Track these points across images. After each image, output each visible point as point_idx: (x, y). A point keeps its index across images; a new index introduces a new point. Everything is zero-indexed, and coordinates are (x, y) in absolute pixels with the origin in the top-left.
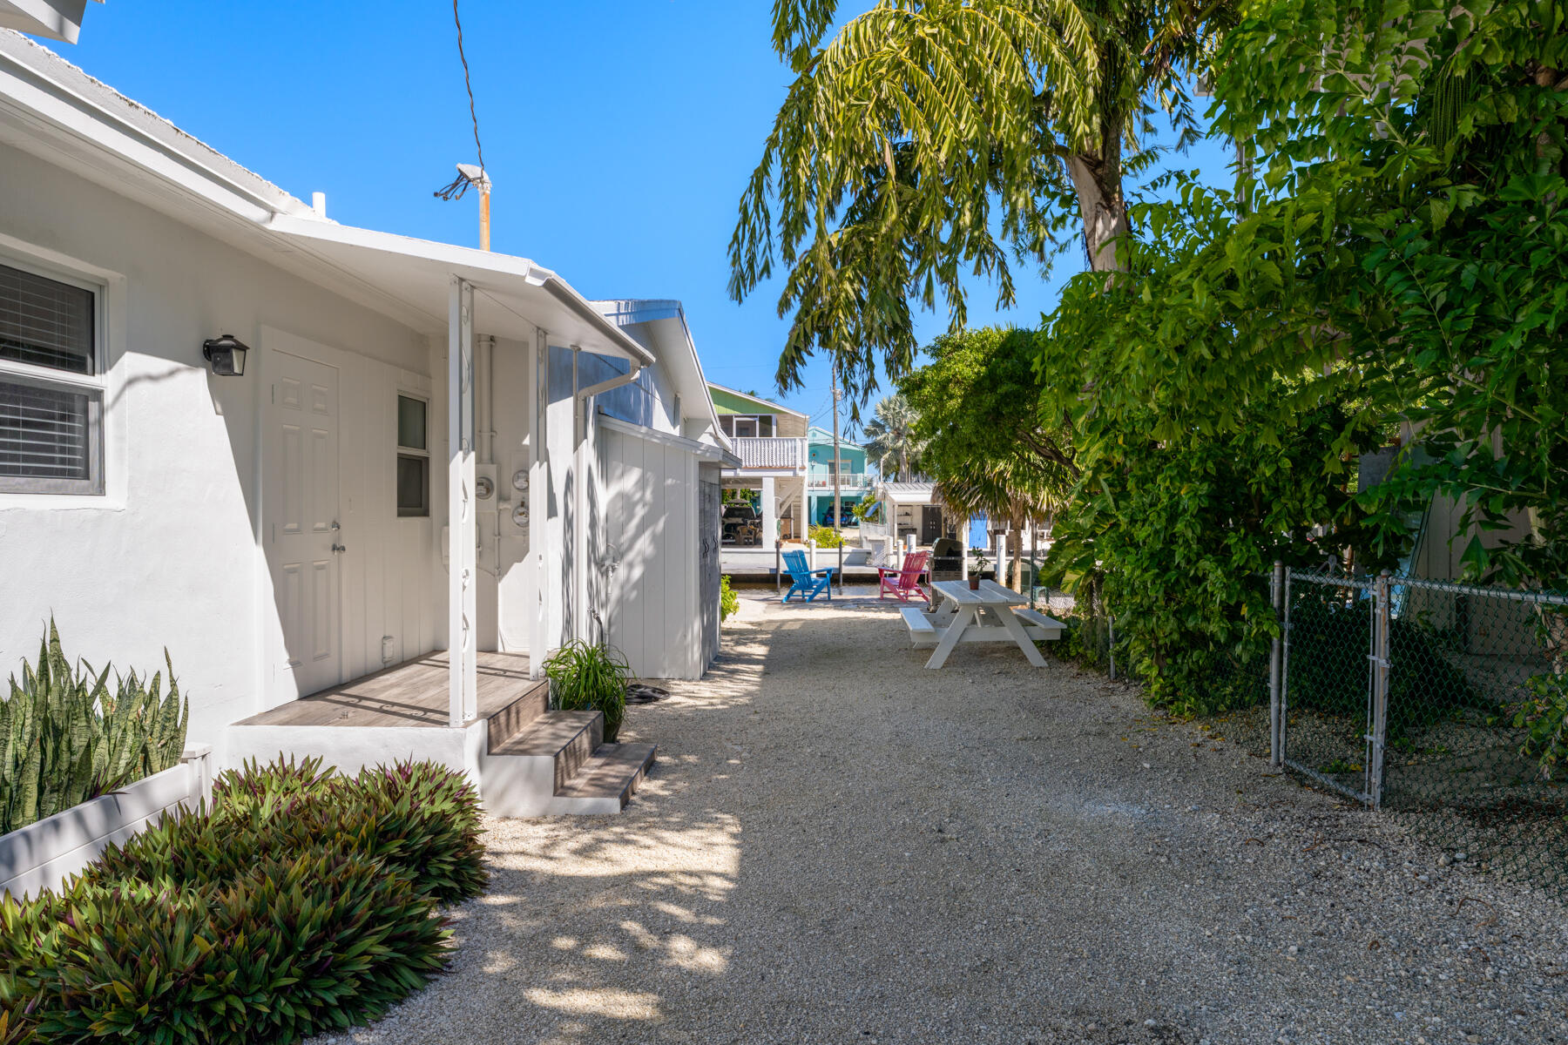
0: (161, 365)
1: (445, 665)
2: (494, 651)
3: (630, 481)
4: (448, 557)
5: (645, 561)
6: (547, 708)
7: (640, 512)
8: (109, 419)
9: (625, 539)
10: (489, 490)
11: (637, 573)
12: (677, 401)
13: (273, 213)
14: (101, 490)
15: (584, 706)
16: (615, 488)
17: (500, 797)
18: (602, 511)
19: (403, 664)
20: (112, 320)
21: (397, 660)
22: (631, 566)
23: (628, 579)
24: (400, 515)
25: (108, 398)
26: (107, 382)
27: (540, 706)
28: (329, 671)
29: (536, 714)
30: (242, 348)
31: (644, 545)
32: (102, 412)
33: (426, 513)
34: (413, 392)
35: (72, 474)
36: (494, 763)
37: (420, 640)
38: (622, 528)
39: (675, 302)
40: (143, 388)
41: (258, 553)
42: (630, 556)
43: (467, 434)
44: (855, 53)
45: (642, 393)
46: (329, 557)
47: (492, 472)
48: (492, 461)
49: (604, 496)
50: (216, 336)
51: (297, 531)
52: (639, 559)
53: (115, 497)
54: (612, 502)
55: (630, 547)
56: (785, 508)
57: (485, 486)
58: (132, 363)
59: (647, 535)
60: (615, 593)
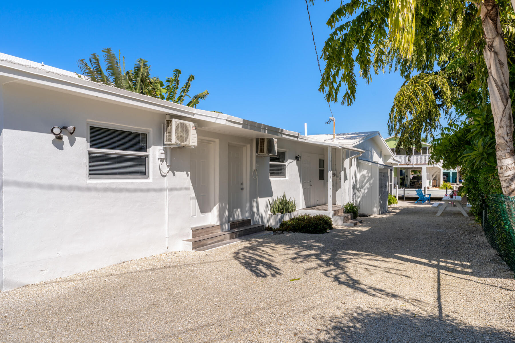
0: (292, 160)
1: (327, 206)
2: (336, 204)
3: (365, 172)
4: (328, 187)
5: (368, 189)
6: (344, 212)
7: (367, 178)
8: (287, 168)
9: (364, 184)
10: (335, 175)
11: (366, 191)
12: (381, 152)
13: (305, 140)
14: (286, 177)
15: (350, 212)
16: (361, 174)
17: (336, 221)
18: (358, 178)
19: (320, 205)
20: (287, 156)
21: (319, 204)
22: (365, 189)
23: (364, 192)
24: (320, 180)
25: (286, 166)
26: (286, 163)
27: (343, 212)
28: (309, 205)
29: (342, 213)
30: (300, 157)
31: (368, 185)
32: (286, 167)
33: (324, 179)
34: (322, 159)
35: (282, 175)
36: (335, 217)
37: (323, 202)
38: (363, 182)
39: (377, 132)
40: (290, 164)
41: (301, 186)
42: (365, 187)
43: (331, 168)
44: (403, 94)
45: (370, 152)
46: (309, 187)
47: (335, 172)
48: (335, 170)
49: (359, 176)
50: (297, 156)
51: (306, 182)
52: (366, 188)
53: (287, 178)
54: (361, 177)
55: (365, 186)
56: (434, 176)
57: (334, 175)
58: (289, 161)
59: (368, 183)
60: (361, 195)
